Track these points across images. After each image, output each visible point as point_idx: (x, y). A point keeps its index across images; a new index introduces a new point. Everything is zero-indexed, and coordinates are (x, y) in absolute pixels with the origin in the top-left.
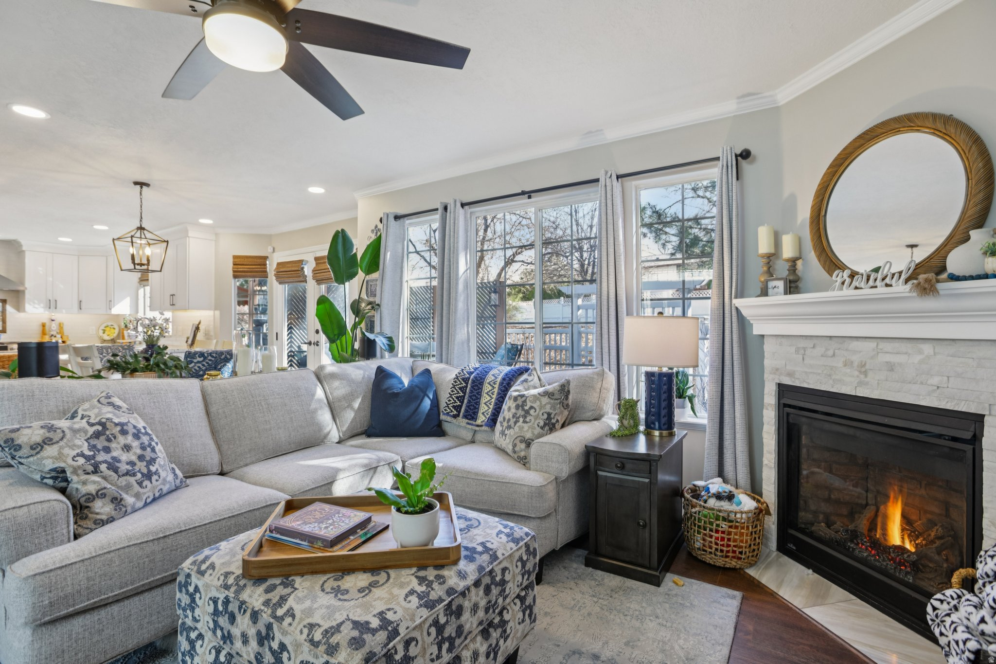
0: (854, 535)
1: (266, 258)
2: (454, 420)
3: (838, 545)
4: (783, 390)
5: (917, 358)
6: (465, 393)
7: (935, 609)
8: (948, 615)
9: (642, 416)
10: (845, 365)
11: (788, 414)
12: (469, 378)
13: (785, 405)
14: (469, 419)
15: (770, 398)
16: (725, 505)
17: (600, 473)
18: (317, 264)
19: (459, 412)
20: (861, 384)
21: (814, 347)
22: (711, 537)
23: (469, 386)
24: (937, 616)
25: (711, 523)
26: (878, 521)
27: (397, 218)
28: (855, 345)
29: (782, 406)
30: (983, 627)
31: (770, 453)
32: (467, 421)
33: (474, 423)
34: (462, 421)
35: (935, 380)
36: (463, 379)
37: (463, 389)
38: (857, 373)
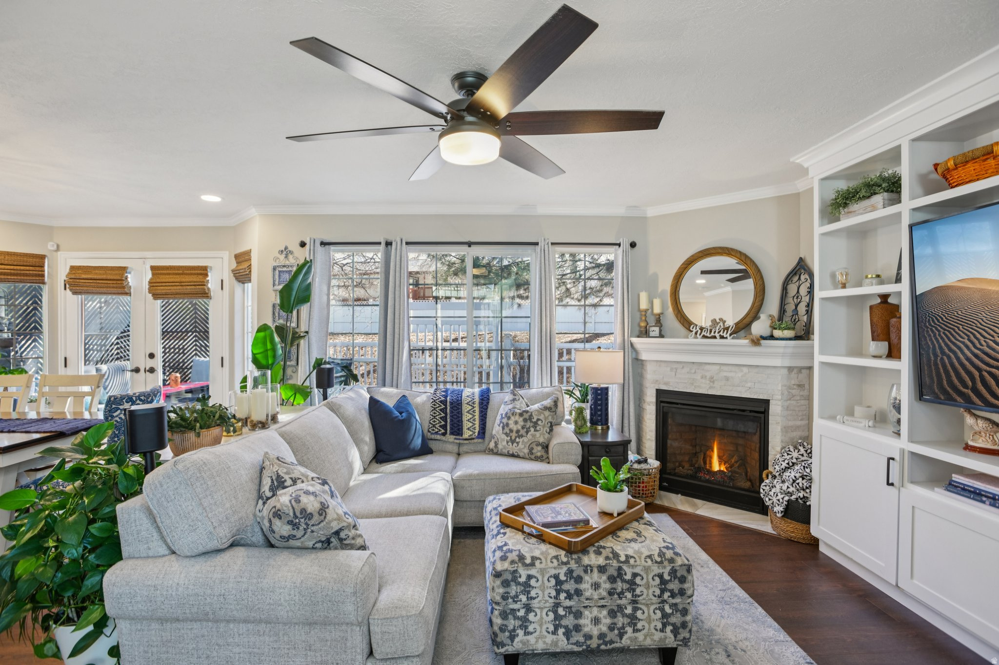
0: (699, 469)
1: (43, 257)
2: (443, 438)
3: (693, 477)
4: (659, 392)
5: (740, 375)
6: (446, 414)
7: (764, 490)
8: (771, 491)
9: (588, 417)
10: (702, 378)
11: (663, 407)
12: (446, 401)
13: (662, 402)
14: (456, 435)
15: (650, 398)
16: (643, 466)
17: (590, 458)
18: (153, 274)
19: (446, 430)
20: (711, 388)
21: (683, 367)
22: (639, 487)
23: (448, 408)
24: (766, 493)
25: (639, 479)
26: (707, 459)
27: (323, 244)
28: (708, 367)
29: (659, 402)
30: (789, 490)
31: (651, 431)
32: (454, 437)
33: (461, 437)
34: (450, 438)
35: (749, 385)
36: (441, 402)
37: (444, 410)
38: (708, 382)
